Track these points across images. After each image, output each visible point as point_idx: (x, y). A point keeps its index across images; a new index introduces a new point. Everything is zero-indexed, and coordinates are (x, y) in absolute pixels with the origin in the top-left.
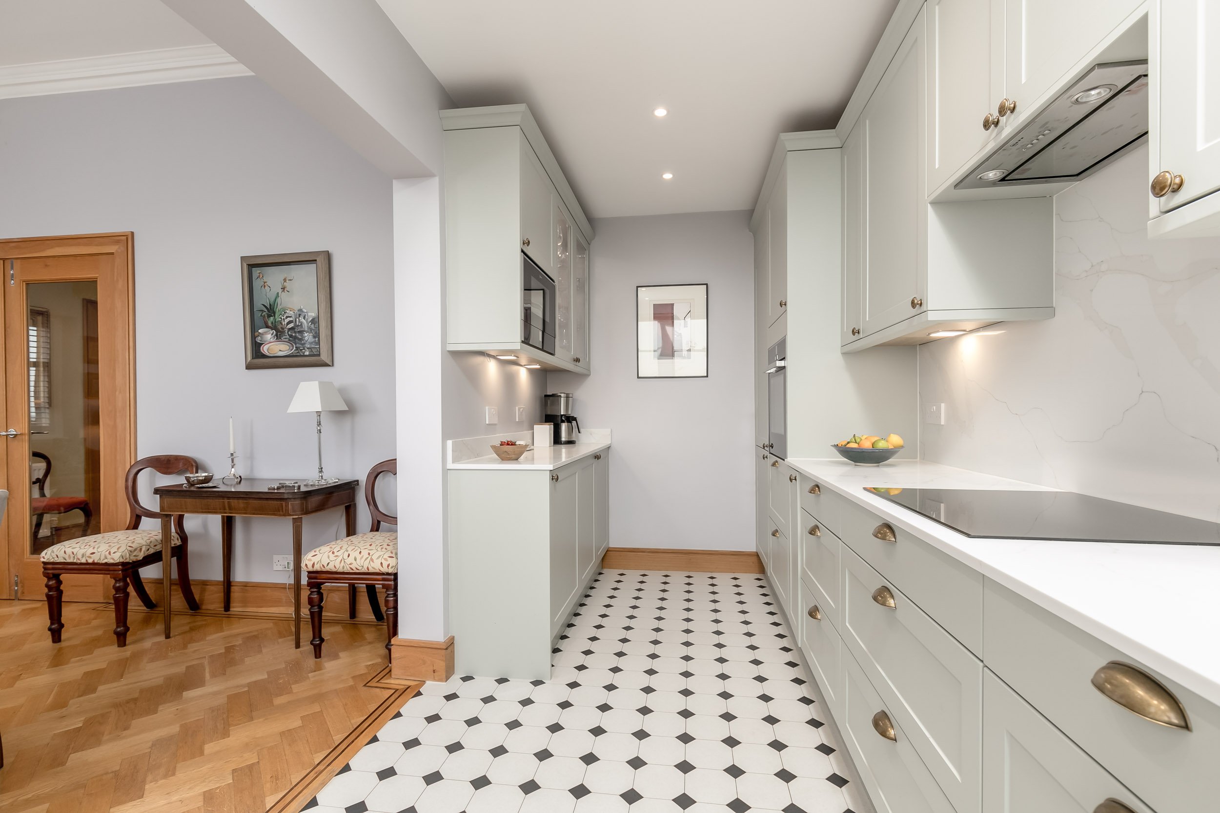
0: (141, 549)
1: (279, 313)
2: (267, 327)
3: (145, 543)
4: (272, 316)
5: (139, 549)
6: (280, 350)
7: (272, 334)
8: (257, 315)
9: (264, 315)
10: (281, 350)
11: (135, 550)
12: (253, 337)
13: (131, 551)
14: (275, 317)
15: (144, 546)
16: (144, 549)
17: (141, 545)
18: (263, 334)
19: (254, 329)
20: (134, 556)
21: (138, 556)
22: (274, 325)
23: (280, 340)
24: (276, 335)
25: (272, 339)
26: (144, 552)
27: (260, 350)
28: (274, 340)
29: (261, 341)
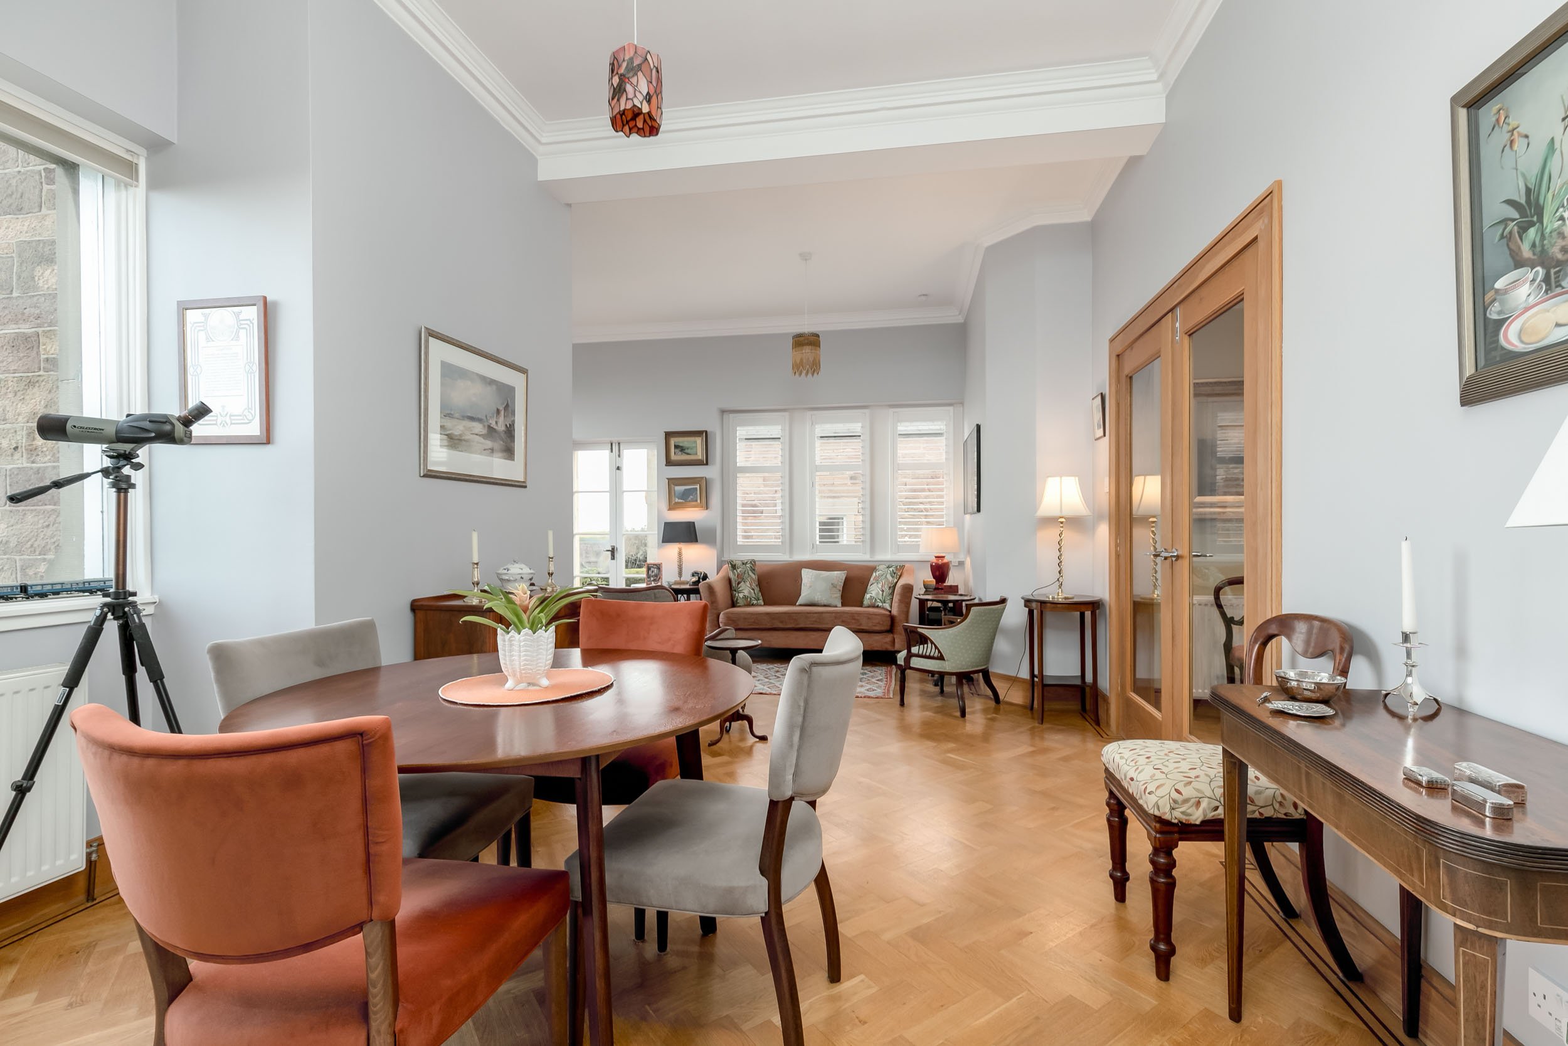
0: (1198, 803)
1: (1557, 203)
2: (1519, 263)
3: (1209, 793)
4: (1532, 224)
5: (1193, 801)
6: (1558, 325)
7: (1533, 280)
8: (1492, 237)
9: (1511, 233)
10: (1561, 322)
11: (1186, 801)
12: (1480, 306)
13: (1175, 801)
14: (1542, 223)
15: (1206, 799)
16: (1204, 804)
17: (1200, 795)
18: (1505, 291)
19: (1481, 286)
20: (1183, 813)
21: (1191, 815)
22: (1538, 249)
23: (1559, 290)
24: (1547, 280)
25: (1531, 298)
26: (1204, 811)
27: (1498, 341)
28: (1537, 300)
29: (1499, 313)
